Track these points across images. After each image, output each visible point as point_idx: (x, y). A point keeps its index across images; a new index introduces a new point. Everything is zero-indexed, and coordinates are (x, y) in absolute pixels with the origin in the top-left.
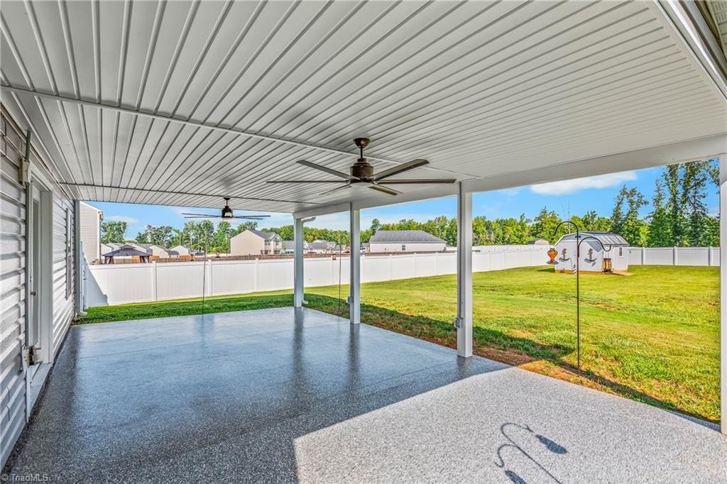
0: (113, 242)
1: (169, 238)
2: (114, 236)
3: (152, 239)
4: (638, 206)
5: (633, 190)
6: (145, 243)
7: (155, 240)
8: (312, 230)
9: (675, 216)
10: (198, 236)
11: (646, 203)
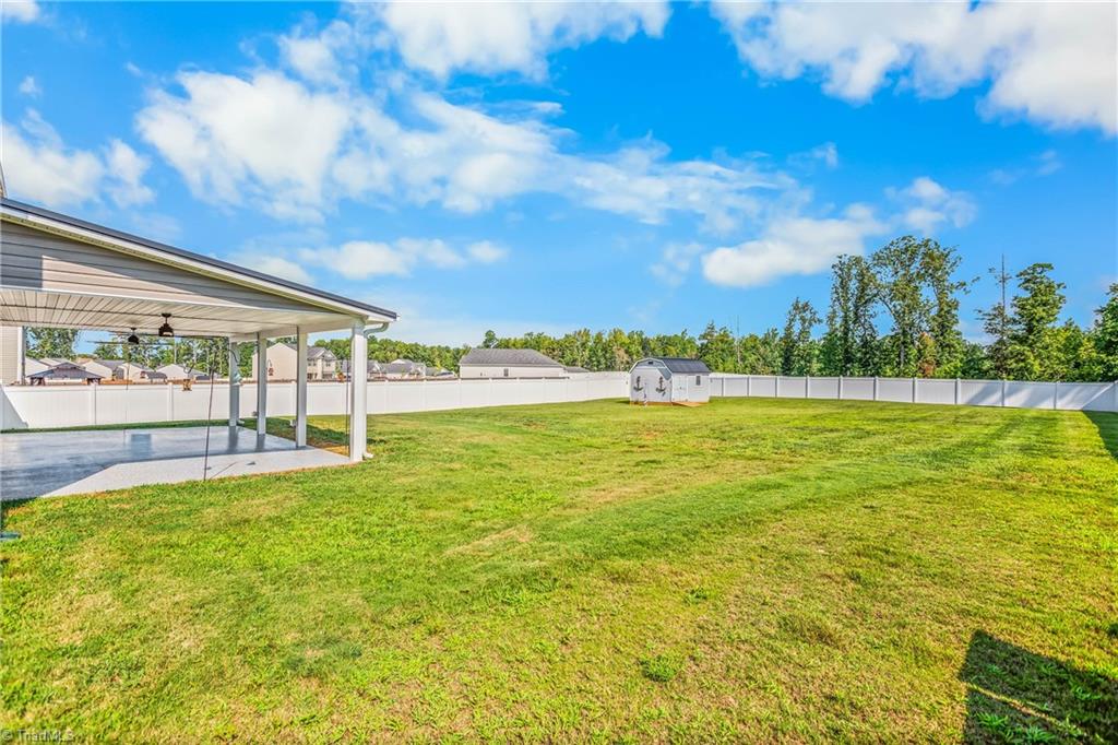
0: (53, 356)
1: (155, 352)
2: (55, 347)
3: (125, 352)
4: (811, 325)
5: (807, 304)
6: (112, 358)
7: (130, 355)
8: (397, 344)
9: (846, 340)
10: (207, 349)
11: (820, 321)
